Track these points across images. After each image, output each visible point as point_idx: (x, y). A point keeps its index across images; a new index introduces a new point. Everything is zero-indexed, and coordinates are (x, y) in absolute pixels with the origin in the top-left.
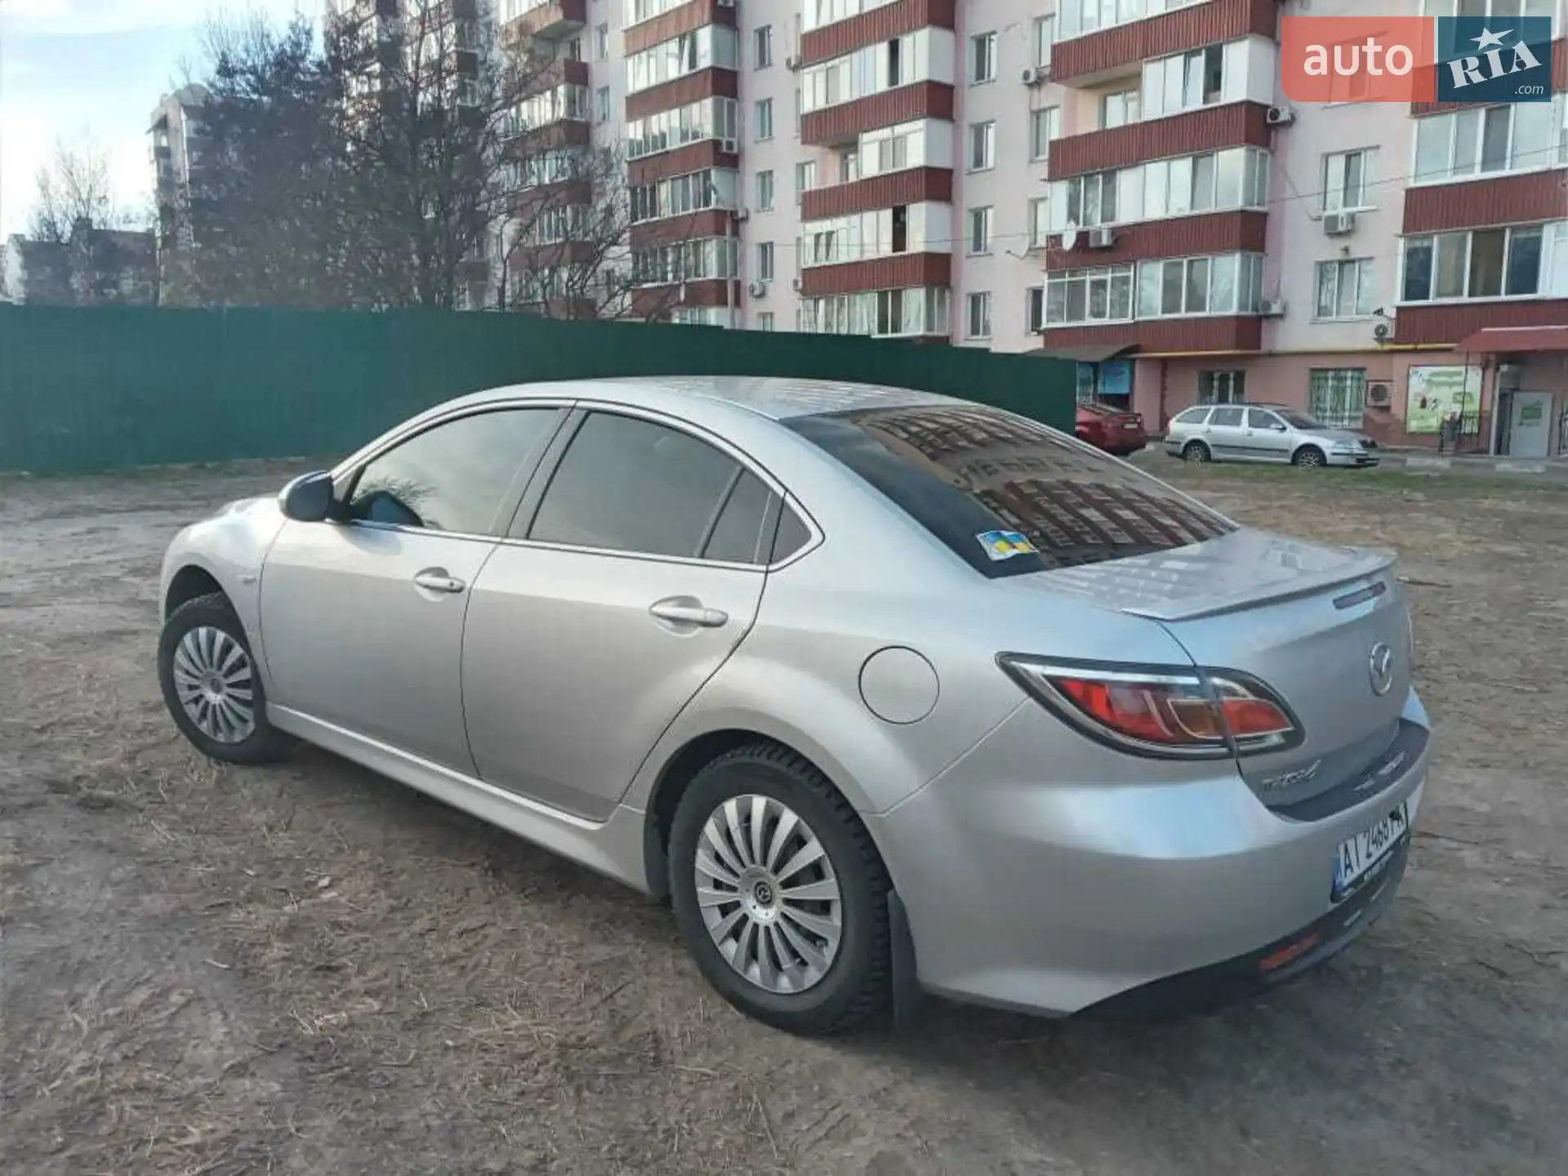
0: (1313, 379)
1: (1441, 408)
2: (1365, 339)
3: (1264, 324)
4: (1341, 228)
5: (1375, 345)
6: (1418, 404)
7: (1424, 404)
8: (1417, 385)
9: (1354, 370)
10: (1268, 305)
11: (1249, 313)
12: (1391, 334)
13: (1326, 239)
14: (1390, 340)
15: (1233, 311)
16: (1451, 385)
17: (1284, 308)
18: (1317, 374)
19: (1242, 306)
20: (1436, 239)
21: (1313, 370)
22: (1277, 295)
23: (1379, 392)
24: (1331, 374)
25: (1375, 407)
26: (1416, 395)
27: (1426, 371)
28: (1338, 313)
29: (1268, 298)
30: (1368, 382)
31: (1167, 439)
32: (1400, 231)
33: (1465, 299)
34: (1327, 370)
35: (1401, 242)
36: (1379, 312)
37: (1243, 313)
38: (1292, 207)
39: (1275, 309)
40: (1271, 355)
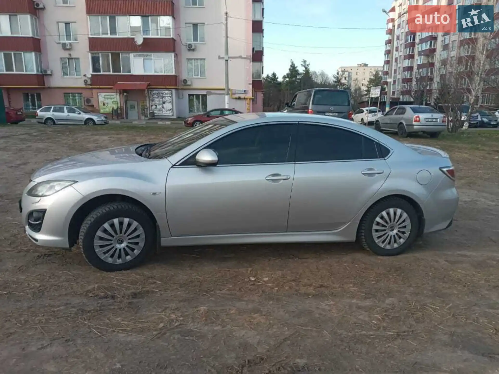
0: (65, 96)
1: (109, 106)
2: (81, 84)
3: (45, 77)
4: (68, 47)
5: (84, 86)
6: (102, 104)
7: (104, 105)
8: (101, 99)
9: (78, 93)
10: (45, 71)
11: (40, 73)
12: (89, 82)
13: (63, 51)
14: (89, 85)
15: (35, 72)
16: (111, 99)
17: (52, 72)
18: (66, 95)
19: (38, 71)
20: (100, 54)
21: (65, 93)
22: (48, 68)
23: (88, 101)
24: (71, 95)
25: (87, 105)
26: (101, 101)
27: (103, 94)
28: (70, 75)
29: (45, 69)
30: (84, 97)
31: (37, 117)
32: (88, 50)
33: (111, 73)
34: (70, 93)
35: (90, 54)
36: (85, 76)
37: (38, 73)
38: (48, 39)
39: (49, 72)
40: (49, 88)
